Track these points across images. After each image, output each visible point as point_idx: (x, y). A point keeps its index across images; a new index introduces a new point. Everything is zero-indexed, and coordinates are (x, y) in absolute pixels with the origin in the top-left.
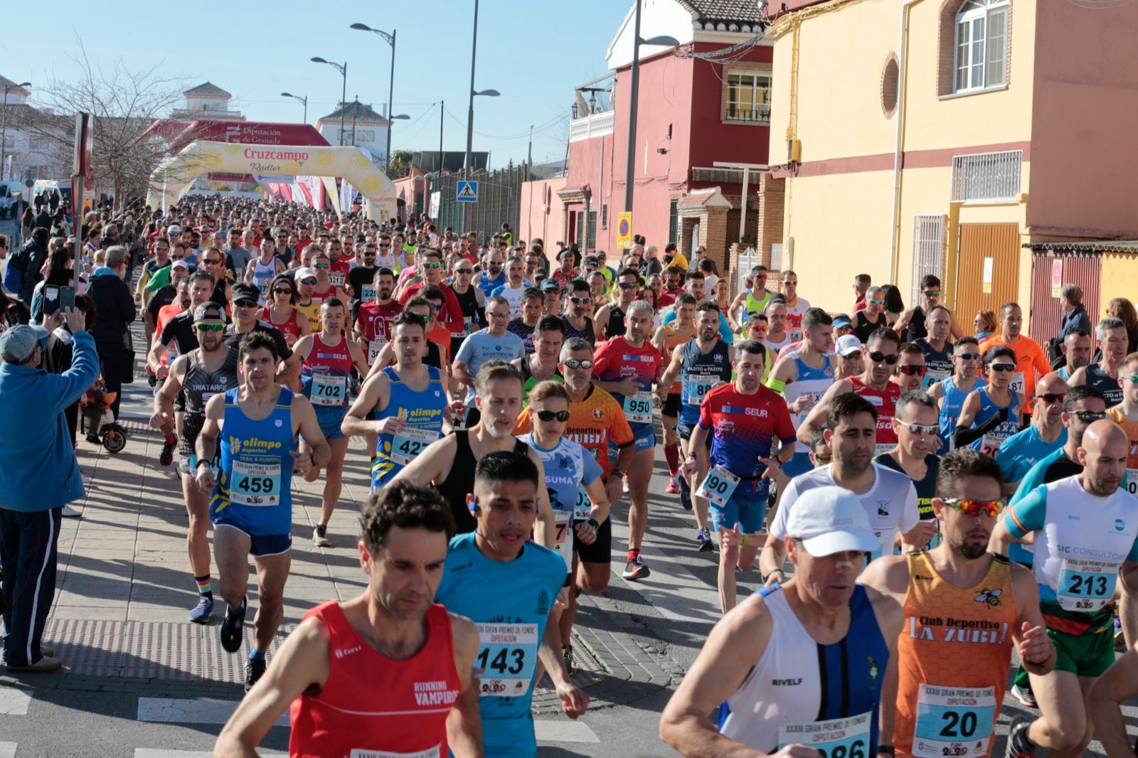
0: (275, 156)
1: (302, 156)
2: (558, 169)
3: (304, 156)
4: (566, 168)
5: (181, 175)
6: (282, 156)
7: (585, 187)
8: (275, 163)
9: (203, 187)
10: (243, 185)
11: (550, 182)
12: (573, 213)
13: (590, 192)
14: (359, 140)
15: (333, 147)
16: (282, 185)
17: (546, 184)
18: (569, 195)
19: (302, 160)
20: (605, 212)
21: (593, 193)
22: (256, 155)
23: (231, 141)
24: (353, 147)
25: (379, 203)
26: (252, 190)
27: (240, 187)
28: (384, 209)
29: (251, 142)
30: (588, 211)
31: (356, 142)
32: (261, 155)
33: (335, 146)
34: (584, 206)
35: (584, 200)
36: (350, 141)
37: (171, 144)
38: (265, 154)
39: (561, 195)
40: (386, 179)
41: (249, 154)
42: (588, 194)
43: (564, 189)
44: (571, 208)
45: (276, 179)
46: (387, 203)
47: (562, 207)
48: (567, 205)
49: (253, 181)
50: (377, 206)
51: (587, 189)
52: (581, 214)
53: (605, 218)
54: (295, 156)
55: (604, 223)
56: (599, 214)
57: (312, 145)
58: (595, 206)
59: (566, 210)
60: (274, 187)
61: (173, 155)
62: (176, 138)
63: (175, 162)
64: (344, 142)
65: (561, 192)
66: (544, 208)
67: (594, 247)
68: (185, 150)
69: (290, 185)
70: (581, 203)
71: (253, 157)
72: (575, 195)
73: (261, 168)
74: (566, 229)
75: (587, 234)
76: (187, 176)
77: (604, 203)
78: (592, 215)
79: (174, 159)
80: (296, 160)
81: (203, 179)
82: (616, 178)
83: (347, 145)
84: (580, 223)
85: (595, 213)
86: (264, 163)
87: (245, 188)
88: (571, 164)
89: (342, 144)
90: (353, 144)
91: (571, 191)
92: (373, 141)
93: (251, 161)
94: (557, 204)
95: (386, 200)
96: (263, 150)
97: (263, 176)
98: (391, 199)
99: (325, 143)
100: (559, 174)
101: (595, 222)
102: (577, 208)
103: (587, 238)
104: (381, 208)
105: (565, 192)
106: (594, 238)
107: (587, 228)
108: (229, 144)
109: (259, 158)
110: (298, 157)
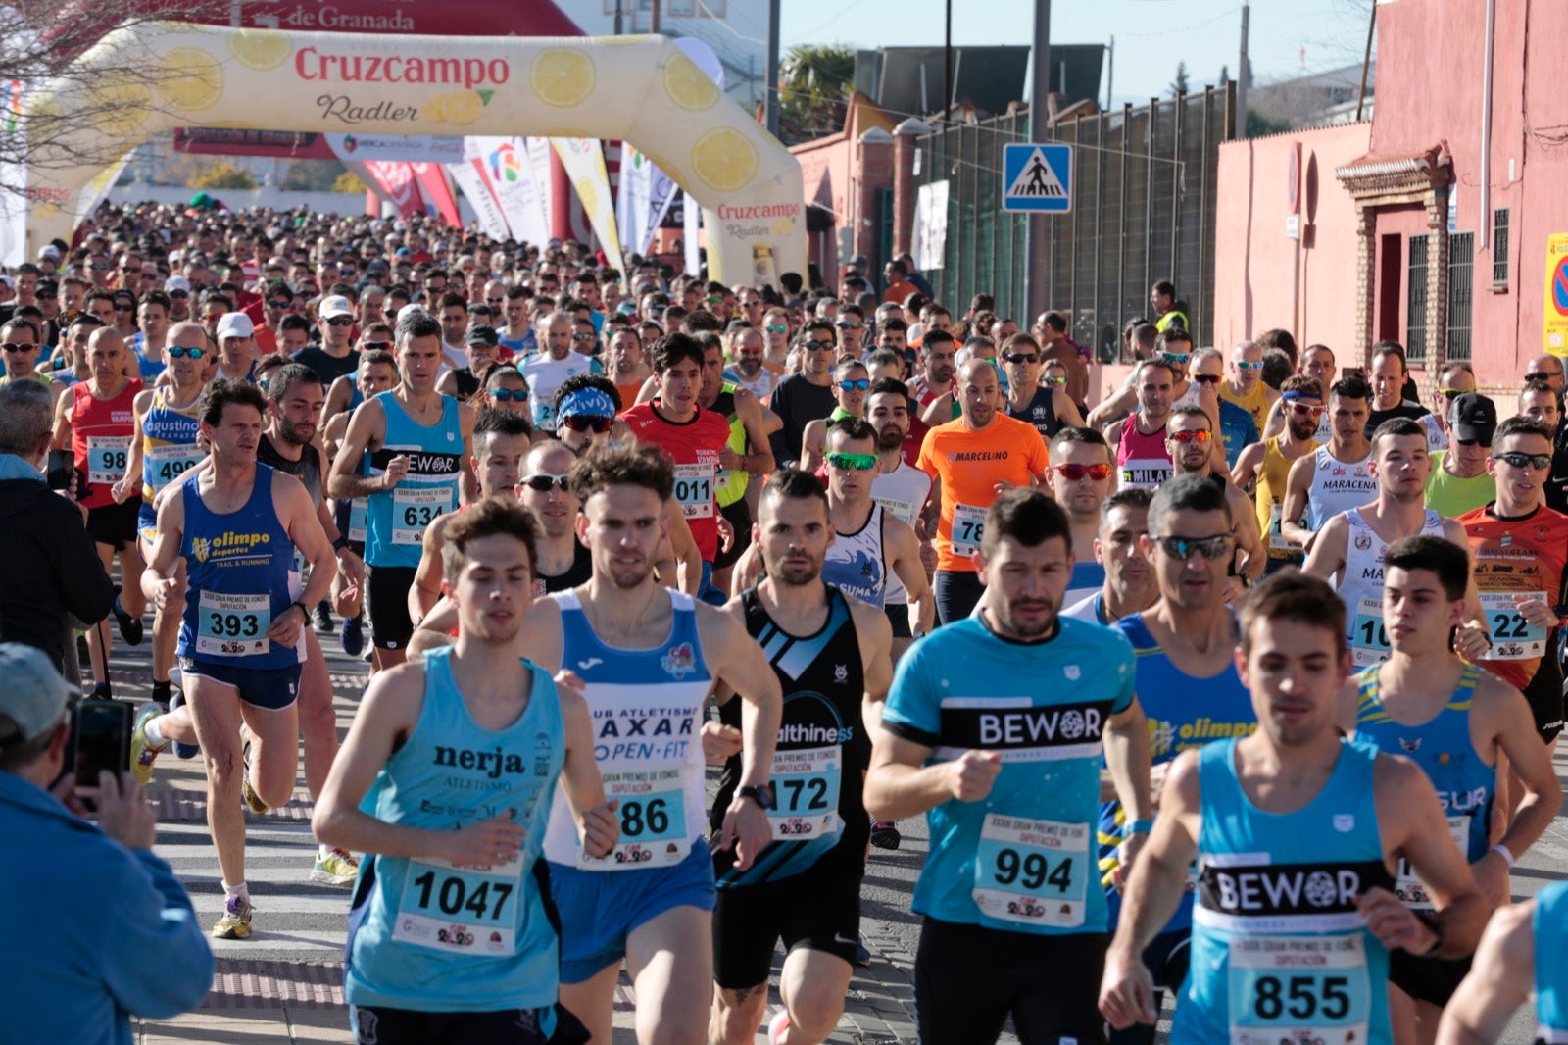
0: (397, 70)
1: (488, 70)
2: (1340, 96)
3: (494, 71)
4: (1367, 91)
5: (85, 139)
6: (422, 71)
7: (1433, 154)
8: (401, 94)
9: (158, 177)
10: (293, 169)
11: (1313, 141)
12: (1392, 242)
13: (1449, 167)
14: (674, 13)
15: (591, 40)
16: (422, 168)
17: (1299, 149)
18: (1379, 181)
19: (487, 84)
20: (1501, 237)
21: (1458, 171)
22: (334, 69)
23: (248, 23)
24: (658, 38)
25: (747, 224)
26: (326, 185)
27: (283, 176)
28: (766, 241)
29: (317, 27)
30: (1444, 234)
31: (666, 22)
32: (351, 71)
33: (597, 37)
34: (1430, 215)
35: (1429, 197)
36: (646, 18)
37: (47, 32)
38: (365, 66)
39: (1350, 184)
40: (769, 144)
41: (312, 64)
42: (1441, 174)
43: (1361, 161)
44: (1386, 224)
45: (402, 149)
46: (772, 222)
47: (1357, 222)
48: (1371, 214)
49: (328, 154)
50: (742, 233)
51: (1441, 158)
52: (1419, 244)
53: (1501, 254)
54: (464, 72)
55: (1500, 271)
56: (1479, 241)
57: (520, 33)
58: (1468, 214)
59: (1369, 231)
60: (391, 173)
61: (55, 70)
62: (63, 13)
63: (61, 93)
64: (627, 21)
65: (1351, 173)
66: (1294, 225)
67: (1467, 354)
68: (94, 54)
69: (450, 168)
70: (1419, 206)
71: (324, 76)
72: (1400, 179)
73: (351, 113)
74: (1370, 294)
75: (1442, 310)
76: (105, 141)
77: (1498, 204)
78: (1456, 248)
79: (59, 83)
80: (469, 83)
81: (158, 151)
82: (1537, 119)
83: (635, 31)
84: (1418, 276)
85: (1468, 238)
86: (363, 94)
87: (301, 179)
88: (1384, 77)
89: (618, 30)
90: (656, 30)
91: (1386, 168)
92: (722, 15)
93: (319, 87)
94: (1339, 212)
95: (769, 211)
96: (363, 55)
97: (359, 138)
98: (785, 210)
99: (565, 27)
100: (1344, 113)
101: (1469, 270)
102: (1407, 224)
103: (1442, 324)
104: (753, 240)
105: (1365, 171)
106: (1468, 322)
107: (1443, 289)
108: (243, 31)
109: (345, 77)
110: (475, 74)
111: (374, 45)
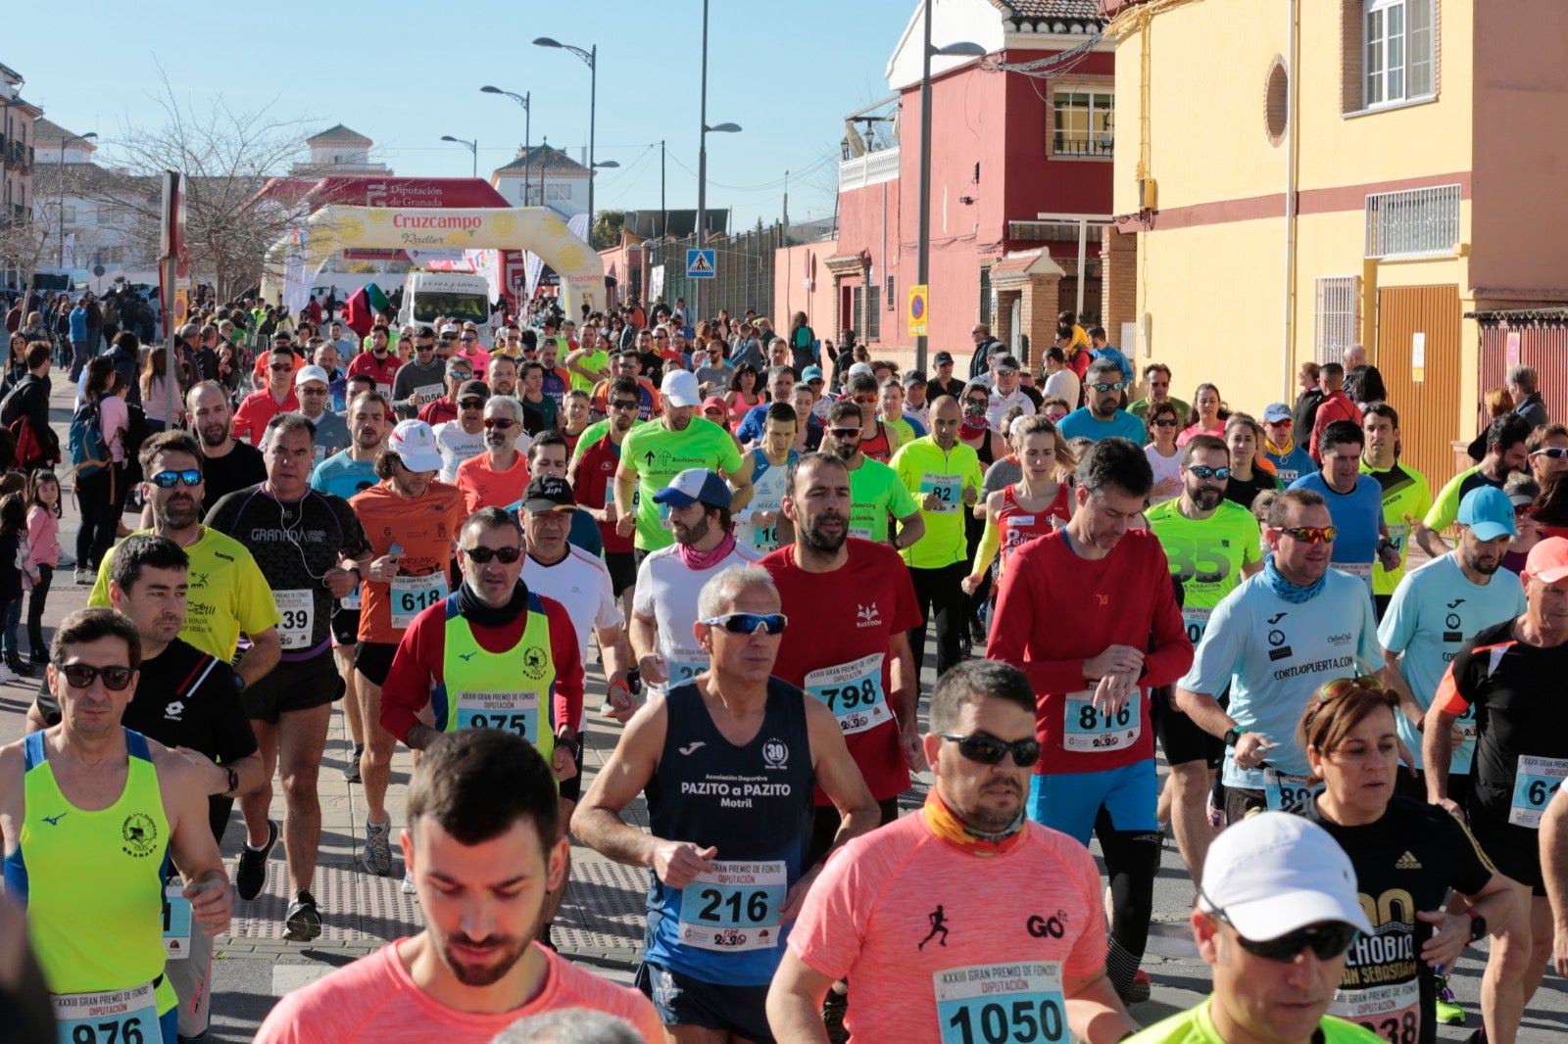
0: (435, 223)
1: (472, 222)
2: (825, 230)
3: (475, 222)
4: (835, 228)
5: (307, 254)
6: (446, 223)
7: (863, 253)
8: (436, 232)
9: (337, 269)
10: (393, 264)
11: (814, 248)
12: (847, 290)
13: (869, 259)
14: (549, 198)
15: (515, 209)
17: (808, 251)
18: (841, 264)
19: (472, 227)
20: (891, 287)
21: (873, 260)
22: (409, 223)
23: (374, 205)
24: (543, 208)
25: (580, 284)
27: (388, 267)
28: (588, 291)
29: (402, 206)
30: (868, 286)
31: (546, 201)
33: (518, 208)
34: (862, 278)
35: (862, 271)
36: (538, 200)
38: (422, 221)
39: (830, 266)
40: (590, 250)
41: (400, 221)
42: (867, 262)
43: (834, 256)
44: (844, 282)
45: (439, 255)
46: (590, 283)
47: (833, 281)
48: (838, 278)
49: (407, 258)
50: (578, 288)
51: (866, 255)
52: (858, 290)
53: (891, 294)
54: (463, 223)
55: (891, 301)
56: (882, 289)
57: (486, 206)
58: (877, 278)
59: (838, 285)
64: (530, 201)
65: (830, 261)
66: (807, 283)
67: (877, 335)
68: (312, 218)
70: (857, 275)
71: (405, 225)
72: (850, 264)
73: (416, 240)
74: (838, 311)
75: (867, 317)
76: (316, 254)
77: (889, 274)
78: (873, 292)
80: (465, 228)
81: (337, 258)
82: (905, 239)
83: (533, 205)
84: (858, 303)
85: (877, 288)
86: (420, 233)
87: (396, 268)
88: (842, 222)
89: (526, 205)
90: (542, 204)
91: (844, 259)
92: (569, 198)
93: (403, 230)
94: (825, 277)
95: (589, 278)
96: (421, 216)
97: (419, 251)
98: (597, 278)
99: (504, 204)
100: (827, 237)
101: (878, 301)
102: (852, 283)
103: (868, 323)
104: (583, 291)
105: (836, 260)
106: (878, 322)
107: (867, 308)
108: (372, 208)
109: (414, 226)
110: (467, 224)
111: (425, 213)
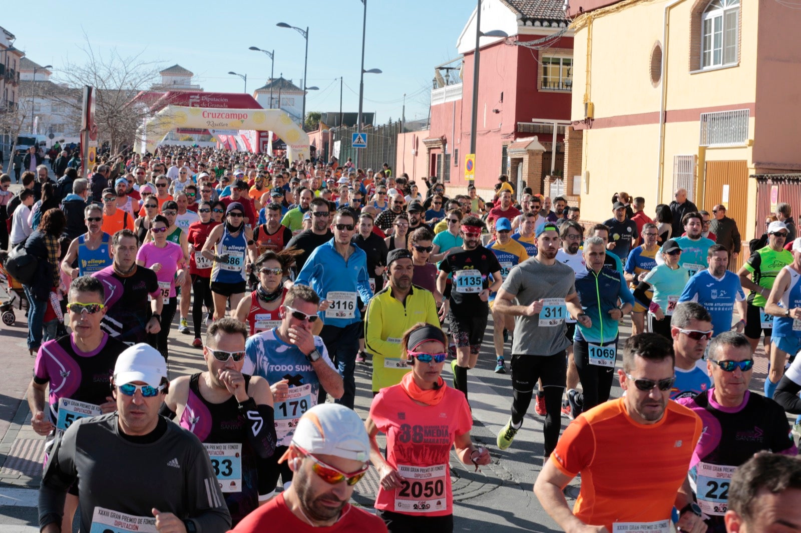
0: (224, 116)
1: (243, 116)
2: (423, 125)
3: (244, 116)
4: (429, 124)
5: (158, 130)
6: (229, 116)
7: (443, 137)
8: (224, 121)
9: (173, 139)
10: (202, 137)
11: (417, 134)
12: (434, 155)
14: (283, 105)
15: (265, 110)
16: (230, 136)
17: (415, 135)
18: (431, 142)
19: (243, 119)
20: (456, 155)
21: (447, 141)
22: (210, 116)
23: (193, 106)
24: (279, 110)
25: (297, 149)
26: (209, 140)
27: (200, 138)
28: (301, 153)
29: (207, 107)
30: (445, 154)
31: (281, 106)
32: (214, 116)
34: (442, 150)
35: (441, 146)
36: (277, 105)
37: (151, 108)
38: (217, 115)
39: (425, 143)
40: (302, 132)
41: (206, 115)
42: (444, 142)
43: (427, 138)
44: (433, 152)
45: (225, 133)
46: (303, 149)
47: (427, 151)
48: (430, 149)
49: (209, 134)
50: (296, 151)
53: (456, 158)
54: (238, 116)
55: (456, 162)
56: (452, 155)
57: (250, 108)
58: (449, 150)
59: (429, 153)
60: (223, 138)
61: (152, 116)
62: (154, 104)
63: (154, 121)
64: (273, 106)
65: (425, 141)
66: (413, 151)
67: (449, 179)
68: (161, 112)
69: (235, 136)
70: (439, 148)
71: (208, 117)
72: (436, 142)
73: (214, 125)
74: (429, 166)
75: (444, 170)
76: (163, 131)
77: (455, 148)
78: (447, 157)
79: (153, 118)
80: (239, 119)
81: (173, 133)
82: (464, 131)
83: (274, 108)
84: (439, 162)
85: (449, 155)
86: (216, 121)
87: (203, 139)
88: (432, 121)
89: (271, 108)
90: (279, 108)
91: (433, 140)
92: (293, 105)
93: (207, 120)
94: (423, 149)
95: (302, 146)
96: (217, 112)
97: (216, 130)
98: (305, 146)
99: (260, 107)
100: (424, 128)
101: (450, 162)
102: (437, 152)
103: (444, 173)
104: (299, 153)
105: (428, 140)
106: (449, 172)
107: (444, 166)
108: (192, 108)
109: (213, 117)
110: (240, 117)
111: (219, 111)
